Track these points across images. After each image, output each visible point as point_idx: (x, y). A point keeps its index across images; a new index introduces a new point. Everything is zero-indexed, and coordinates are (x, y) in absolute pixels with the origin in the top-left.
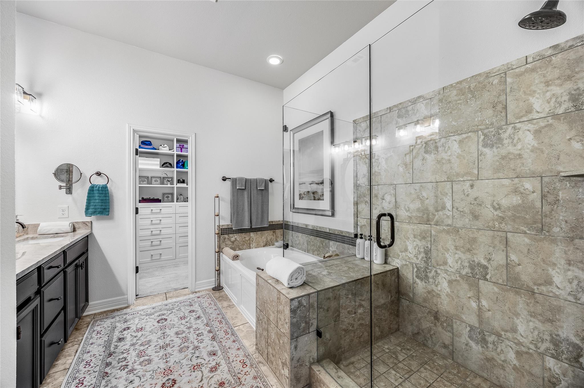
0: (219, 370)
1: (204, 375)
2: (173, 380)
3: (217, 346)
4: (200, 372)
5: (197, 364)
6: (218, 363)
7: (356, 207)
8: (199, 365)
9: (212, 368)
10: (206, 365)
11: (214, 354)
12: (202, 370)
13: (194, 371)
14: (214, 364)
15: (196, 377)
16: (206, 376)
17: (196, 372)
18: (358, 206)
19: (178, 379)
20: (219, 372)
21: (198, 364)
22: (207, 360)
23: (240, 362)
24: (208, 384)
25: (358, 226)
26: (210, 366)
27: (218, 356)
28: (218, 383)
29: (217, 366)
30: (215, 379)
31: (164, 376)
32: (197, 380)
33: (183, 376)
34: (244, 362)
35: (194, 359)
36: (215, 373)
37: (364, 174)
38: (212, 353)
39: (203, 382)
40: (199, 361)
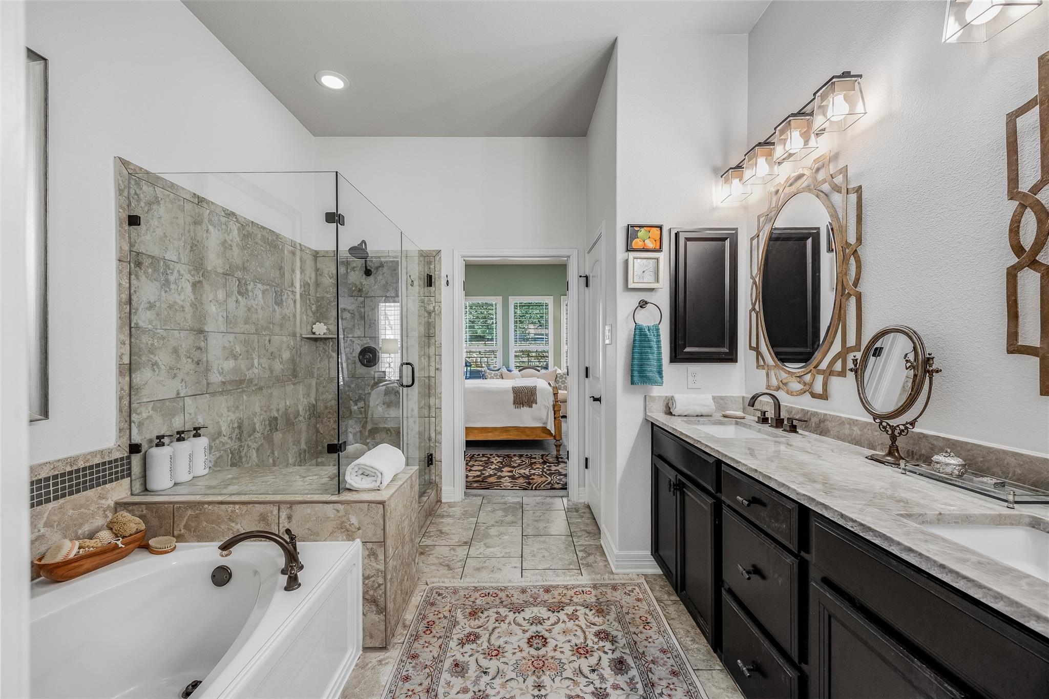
0: (465, 633)
1: (487, 635)
2: (531, 646)
3: (442, 682)
4: (493, 642)
5: (491, 659)
6: (461, 645)
7: (127, 379)
8: (489, 654)
9: (474, 641)
10: (479, 649)
11: (457, 665)
12: (488, 644)
13: (499, 647)
14: (467, 647)
15: (500, 637)
16: (485, 632)
17: (497, 644)
18: (133, 376)
19: (525, 646)
20: (468, 630)
21: (489, 657)
22: (473, 659)
23: (431, 632)
24: (488, 621)
25: (133, 424)
26: (474, 646)
27: (454, 658)
28: (477, 616)
29: (464, 641)
30: (478, 623)
31: (543, 659)
32: (499, 633)
33: (517, 647)
34: (426, 629)
35: (492, 672)
36: (473, 630)
37: (149, 302)
38: (459, 669)
39: (494, 625)
40: (485, 663)
